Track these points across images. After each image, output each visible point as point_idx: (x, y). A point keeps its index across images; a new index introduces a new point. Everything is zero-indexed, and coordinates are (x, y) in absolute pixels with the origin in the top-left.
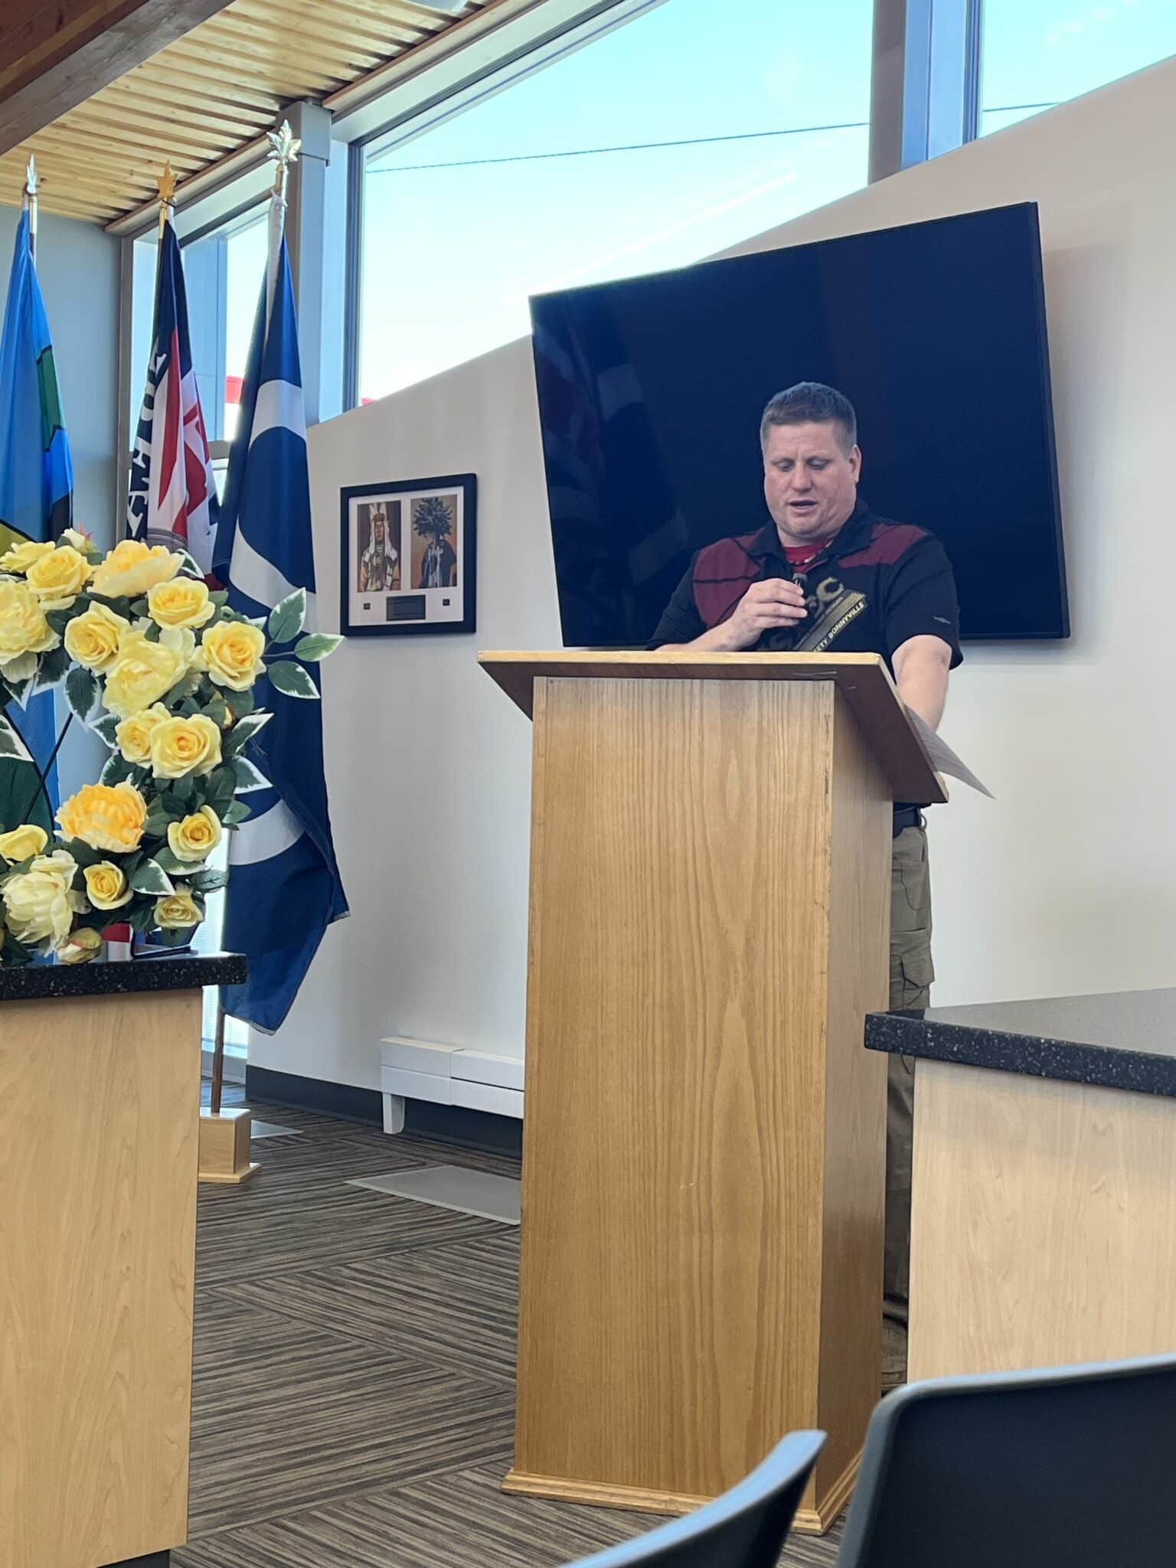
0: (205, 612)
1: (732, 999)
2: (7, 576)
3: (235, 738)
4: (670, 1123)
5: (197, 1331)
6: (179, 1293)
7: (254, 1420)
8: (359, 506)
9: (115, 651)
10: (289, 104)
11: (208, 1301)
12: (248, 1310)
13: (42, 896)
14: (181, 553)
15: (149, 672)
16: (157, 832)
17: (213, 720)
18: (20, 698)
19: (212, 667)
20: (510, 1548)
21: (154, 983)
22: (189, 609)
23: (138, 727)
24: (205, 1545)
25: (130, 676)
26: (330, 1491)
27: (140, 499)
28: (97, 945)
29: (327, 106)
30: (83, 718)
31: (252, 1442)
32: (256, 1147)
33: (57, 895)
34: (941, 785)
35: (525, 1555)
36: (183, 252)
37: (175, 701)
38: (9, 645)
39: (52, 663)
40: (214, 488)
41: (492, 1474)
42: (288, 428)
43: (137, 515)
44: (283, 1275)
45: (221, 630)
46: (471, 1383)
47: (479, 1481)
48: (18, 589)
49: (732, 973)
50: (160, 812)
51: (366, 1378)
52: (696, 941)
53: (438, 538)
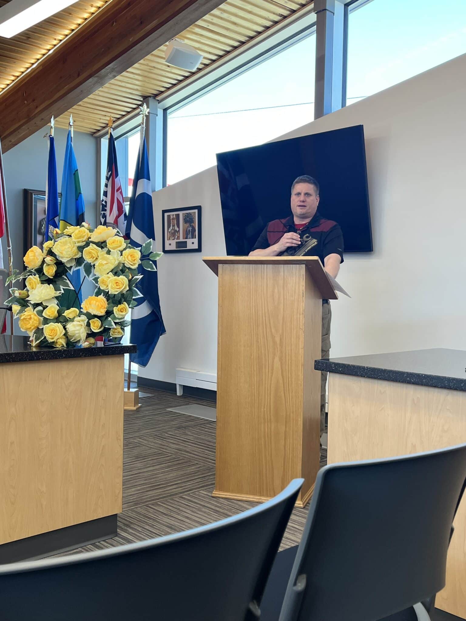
0: (123, 246)
1: (276, 356)
2: (66, 236)
3: (132, 282)
4: (259, 392)
5: (124, 452)
6: (119, 441)
7: (140, 477)
8: (167, 215)
9: (97, 258)
10: (145, 98)
11: (127, 443)
12: (139, 446)
13: (78, 328)
14: (116, 229)
15: (107, 264)
16: (110, 309)
17: (126, 277)
18: (70, 271)
19: (125, 262)
21: (110, 353)
22: (118, 245)
23: (105, 279)
24: (127, 512)
25: (101, 265)
26: (162, 497)
27: (104, 214)
28: (94, 342)
29: (157, 99)
30: (89, 277)
31: (140, 483)
32: (140, 400)
33: (82, 328)
34: (336, 295)
35: (219, 515)
36: (115, 142)
37: (115, 272)
38: (67, 256)
39: (79, 261)
40: (125, 210)
41: (209, 492)
42: (147, 193)
43: (103, 218)
44: (149, 436)
45: (128, 251)
46: (203, 466)
47: (205, 493)
48: (69, 240)
49: (276, 349)
50: (111, 304)
51: (172, 465)
52: (266, 340)
53: (190, 224)
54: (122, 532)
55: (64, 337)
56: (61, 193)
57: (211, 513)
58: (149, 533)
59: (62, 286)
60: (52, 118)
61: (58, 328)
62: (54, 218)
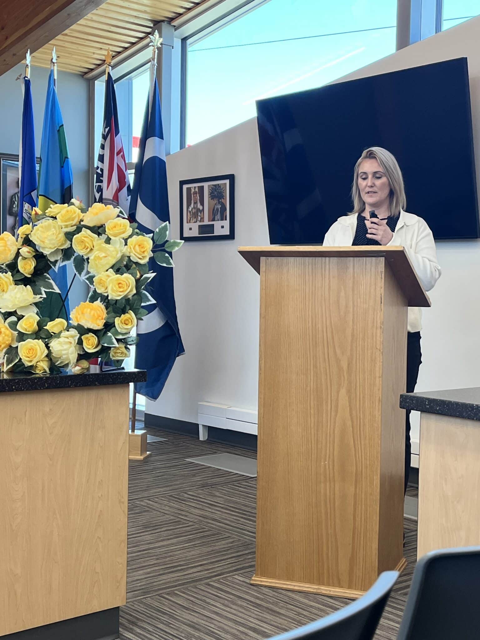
0: (128, 232)
1: (342, 388)
2: (49, 218)
3: (142, 283)
4: (317, 438)
5: (129, 519)
6: (122, 504)
7: (151, 555)
8: (187, 188)
9: (93, 248)
10: (157, 24)
11: (132, 507)
12: (147, 511)
13: (66, 347)
14: (118, 208)
15: (107, 257)
16: (111, 321)
17: (132, 276)
18: (55, 267)
19: (132, 254)
20: (254, 606)
21: (110, 381)
22: (122, 231)
23: (102, 279)
24: (133, 604)
25: (98, 258)
26: (182, 583)
27: (100, 186)
28: (88, 367)
29: (172, 24)
30: (80, 275)
31: (151, 563)
32: (149, 446)
33: (71, 347)
34: (428, 300)
35: (260, 610)
36: (115, 86)
37: (117, 268)
38: (51, 246)
39: (68, 253)
40: (129, 181)
41: (246, 577)
42: (159, 156)
43: (98, 193)
44: (161, 497)
45: (135, 239)
46: (237, 540)
47: (241, 579)
48: (53, 223)
49: (342, 378)
50: (112, 313)
51: (195, 538)
52: (327, 364)
53: (219, 200)
54: (127, 632)
55: (47, 359)
56: (40, 157)
57: (250, 608)
58: (164, 634)
59: (43, 287)
60: (27, 52)
61: (37, 347)
62: (30, 193)
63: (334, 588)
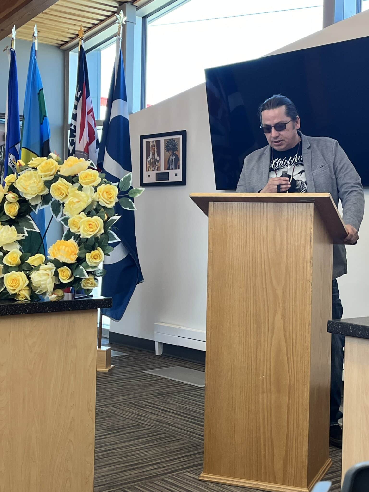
0: (97, 181)
1: (278, 313)
2: (31, 169)
3: (109, 224)
4: (256, 356)
6: (90, 412)
7: (114, 454)
8: (146, 142)
9: (67, 194)
10: (122, 4)
11: (99, 412)
12: (112, 416)
13: (44, 278)
14: (89, 161)
15: (79, 202)
16: (82, 256)
17: (101, 218)
18: (35, 210)
19: (100, 200)
21: (82, 307)
22: (92, 180)
23: (75, 220)
25: (71, 203)
26: (141, 479)
27: (73, 140)
28: (62, 295)
29: (134, 5)
30: (57, 217)
31: (115, 461)
32: (113, 359)
33: (49, 278)
36: (86, 55)
37: (88, 211)
38: (32, 192)
39: (46, 199)
40: (97, 136)
41: (196, 474)
42: (122, 116)
43: (72, 146)
44: (123, 404)
45: (103, 187)
46: (187, 442)
47: (191, 476)
48: (34, 173)
49: (278, 304)
50: (83, 249)
51: (152, 440)
52: (265, 293)
53: (173, 152)
55: (28, 288)
56: (23, 116)
59: (26, 227)
60: (13, 28)
61: (20, 278)
62: (14, 146)
63: (269, 484)
